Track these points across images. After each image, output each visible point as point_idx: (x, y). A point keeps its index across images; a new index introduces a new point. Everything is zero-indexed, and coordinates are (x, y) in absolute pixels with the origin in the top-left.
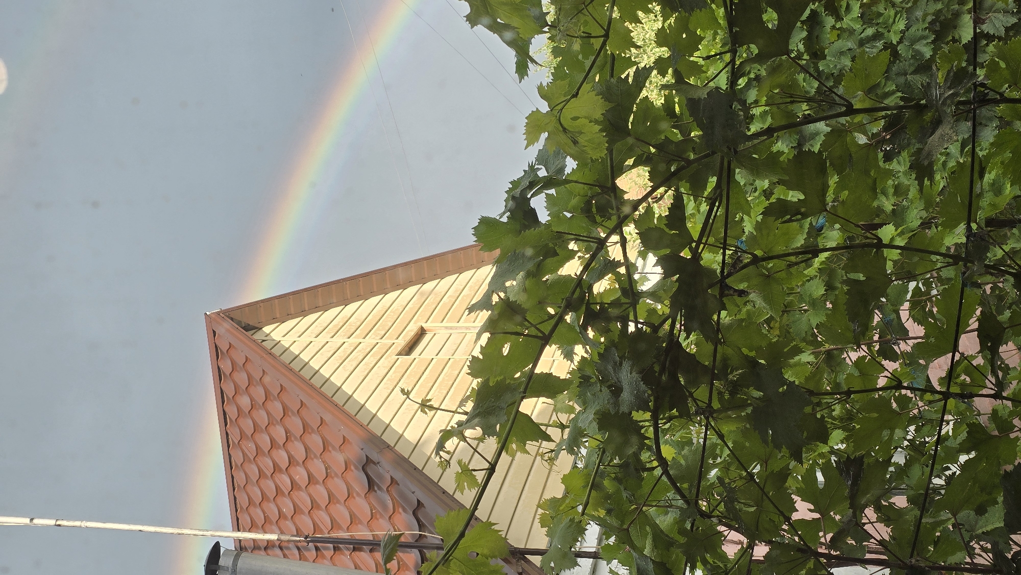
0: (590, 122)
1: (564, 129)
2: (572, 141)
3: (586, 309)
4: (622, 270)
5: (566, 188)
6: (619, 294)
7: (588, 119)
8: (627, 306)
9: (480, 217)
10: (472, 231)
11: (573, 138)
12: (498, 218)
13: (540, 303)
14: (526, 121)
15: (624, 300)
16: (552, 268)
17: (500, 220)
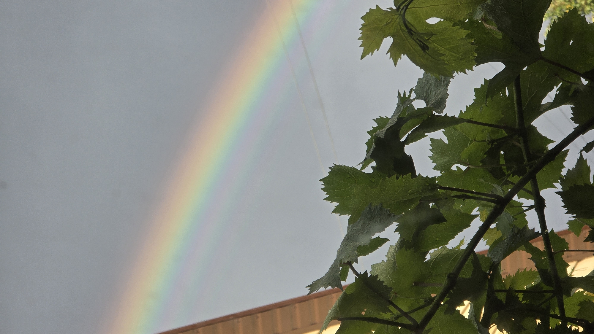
0: (454, 25)
1: (410, 32)
2: (420, 46)
3: (488, 296)
4: (540, 245)
5: (455, 129)
6: (538, 279)
7: (451, 21)
8: (549, 295)
9: (332, 166)
10: (321, 185)
11: (422, 43)
12: (359, 168)
13: (416, 284)
14: (362, 22)
15: (545, 288)
16: (438, 239)
17: (363, 171)
